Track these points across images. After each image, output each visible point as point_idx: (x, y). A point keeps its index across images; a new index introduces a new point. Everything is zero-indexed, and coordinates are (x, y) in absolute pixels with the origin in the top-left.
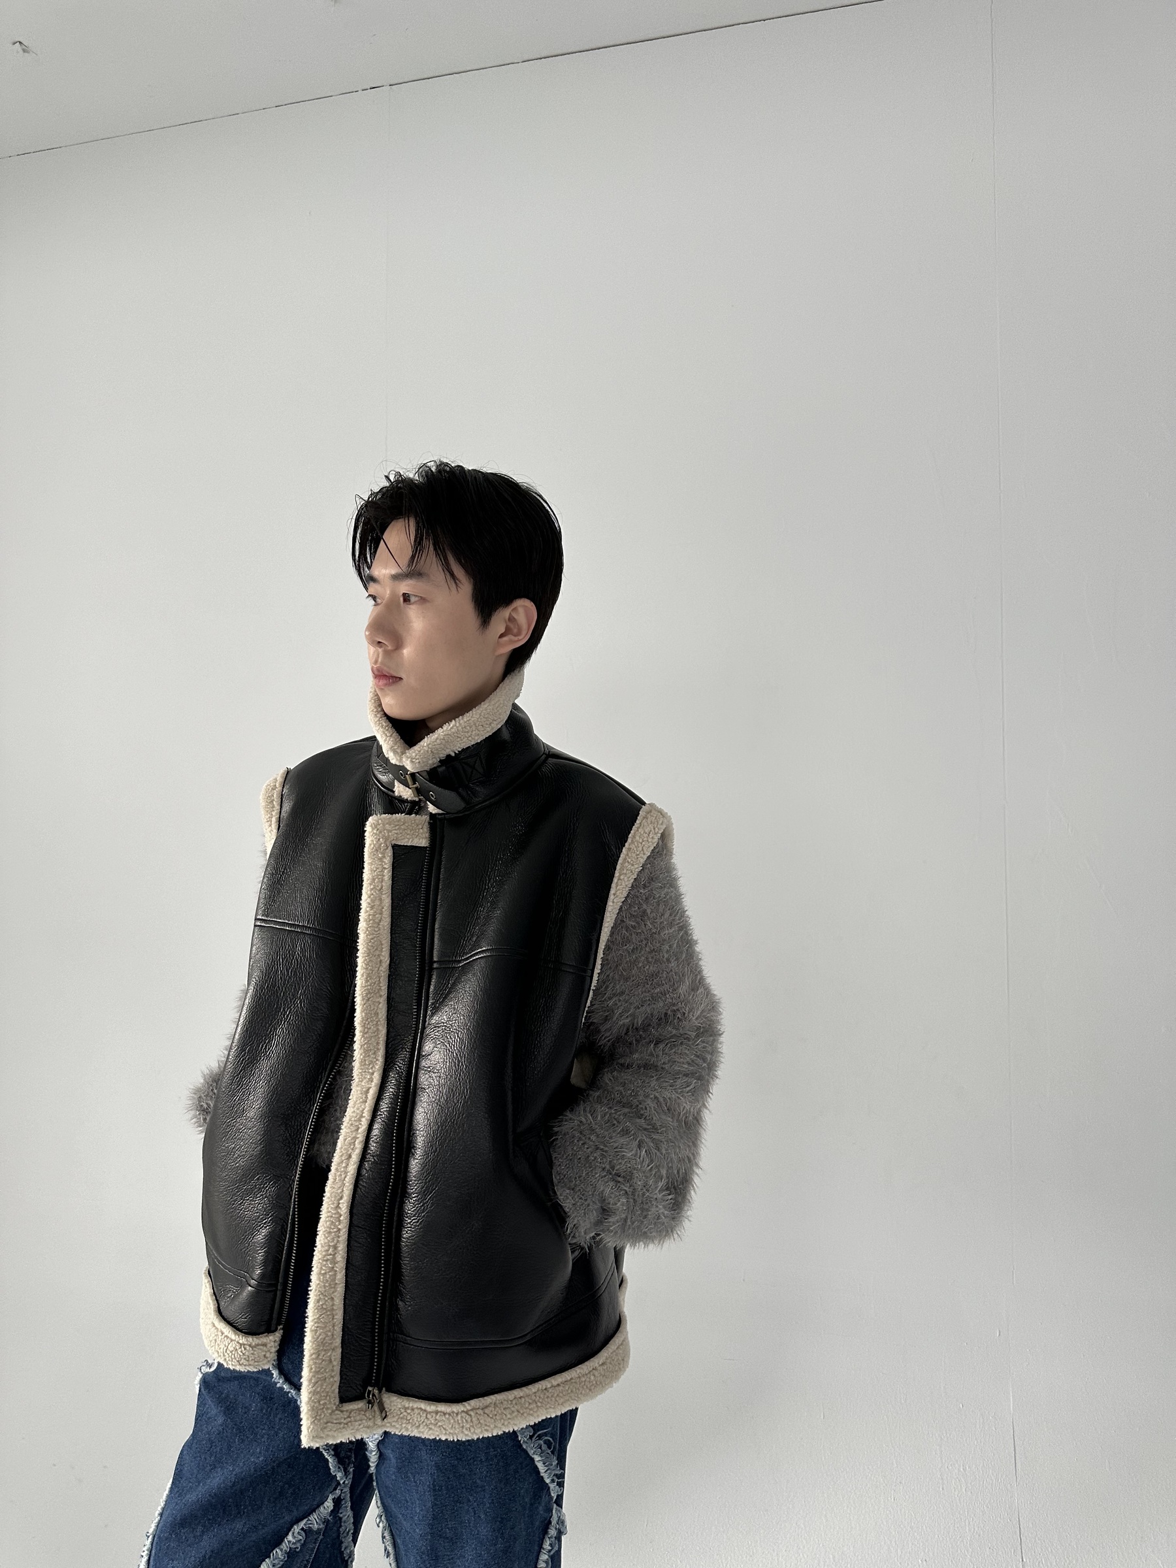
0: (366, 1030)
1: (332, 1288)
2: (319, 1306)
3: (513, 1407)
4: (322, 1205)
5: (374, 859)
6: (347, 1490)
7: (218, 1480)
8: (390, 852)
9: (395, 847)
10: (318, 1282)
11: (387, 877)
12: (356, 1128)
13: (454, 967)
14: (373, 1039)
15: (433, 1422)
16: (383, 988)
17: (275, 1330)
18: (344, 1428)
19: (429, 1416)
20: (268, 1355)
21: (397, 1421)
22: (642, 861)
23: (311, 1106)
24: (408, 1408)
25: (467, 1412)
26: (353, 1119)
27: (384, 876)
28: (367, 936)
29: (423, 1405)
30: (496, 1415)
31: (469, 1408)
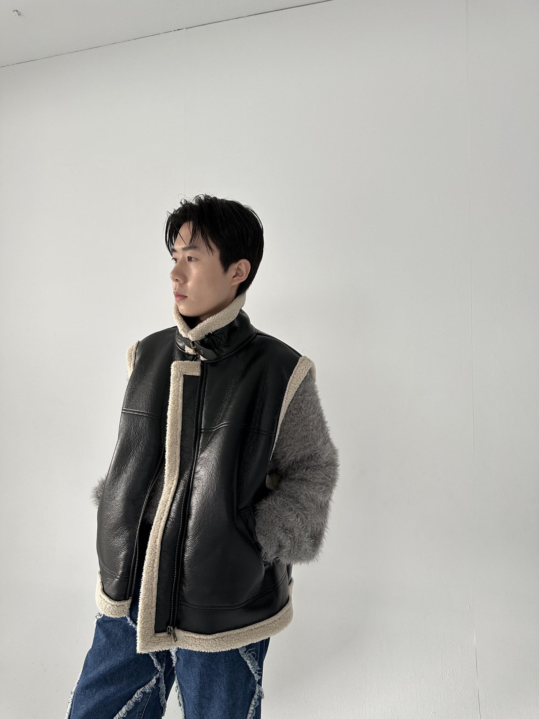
0: (170, 460)
1: (152, 579)
2: (146, 588)
3: (236, 637)
4: (149, 541)
5: (175, 381)
6: (162, 674)
7: (102, 668)
8: (182, 378)
10: (145, 576)
11: (181, 389)
12: (165, 505)
13: (211, 432)
14: (174, 465)
15: (198, 643)
16: (178, 441)
17: (128, 599)
18: (156, 645)
19: (196, 640)
20: (125, 610)
21: (182, 642)
22: (300, 383)
23: (145, 496)
24: (187, 636)
25: (214, 639)
26: (164, 501)
27: (179, 389)
28: (171, 417)
29: (194, 635)
30: (228, 641)
31: (215, 637)
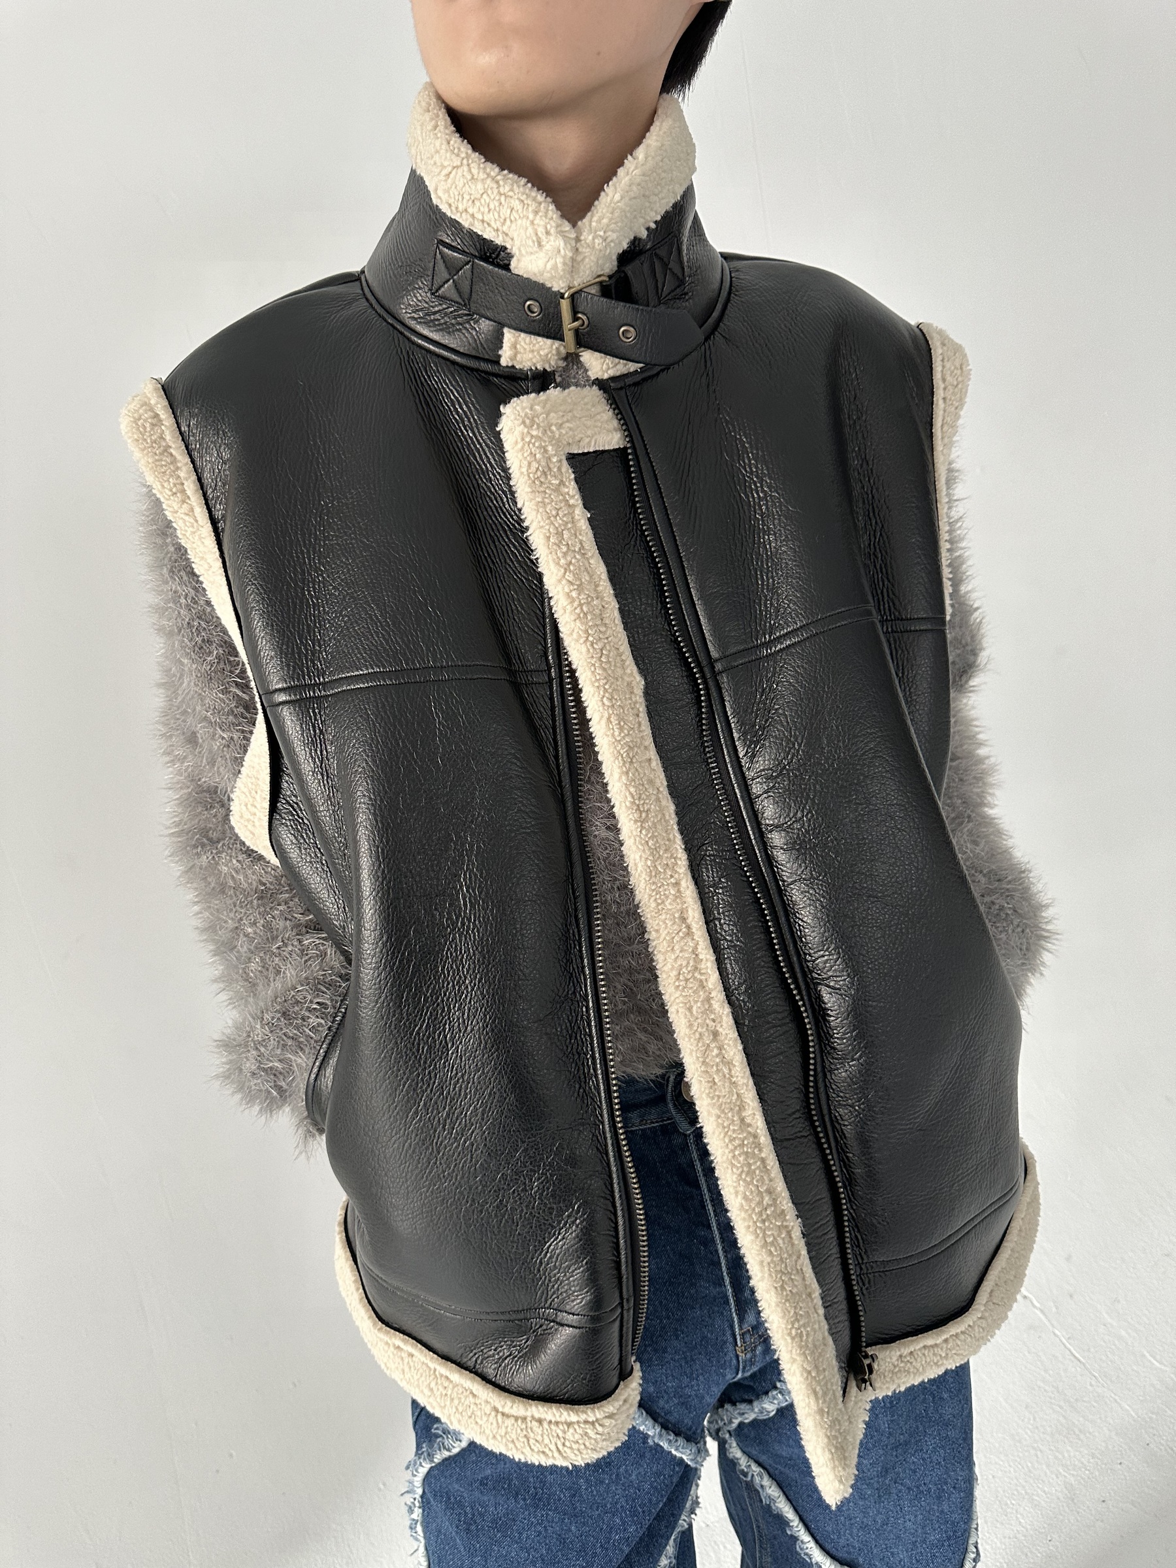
0: (644, 815)
5: (546, 492)
8: (566, 471)
9: (572, 458)
15: (943, 1355)
17: (631, 1370)
19: (937, 1351)
21: (890, 1381)
24: (907, 1352)
29: (928, 1339)
